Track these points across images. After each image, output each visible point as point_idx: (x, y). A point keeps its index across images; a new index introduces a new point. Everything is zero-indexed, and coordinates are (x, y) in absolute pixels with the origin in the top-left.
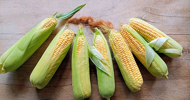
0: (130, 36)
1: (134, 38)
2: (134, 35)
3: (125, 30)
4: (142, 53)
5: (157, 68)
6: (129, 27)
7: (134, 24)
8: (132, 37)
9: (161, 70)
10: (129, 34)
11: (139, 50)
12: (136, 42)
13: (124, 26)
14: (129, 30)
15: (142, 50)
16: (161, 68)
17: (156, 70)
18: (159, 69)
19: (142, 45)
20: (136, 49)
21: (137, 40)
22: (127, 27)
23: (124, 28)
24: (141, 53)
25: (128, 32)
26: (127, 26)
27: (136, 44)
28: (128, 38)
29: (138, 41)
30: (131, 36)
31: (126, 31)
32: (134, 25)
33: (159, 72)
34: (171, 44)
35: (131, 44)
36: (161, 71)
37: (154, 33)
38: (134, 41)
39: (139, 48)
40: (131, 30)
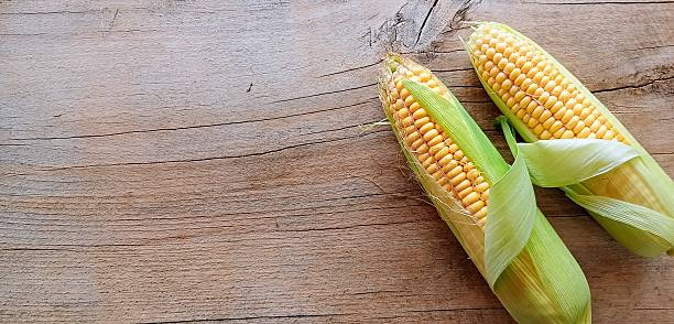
0: (422, 125)
1: (439, 137)
2: (444, 124)
3: (404, 91)
4: (474, 213)
5: (535, 293)
6: (425, 80)
7: (493, 50)
8: (435, 131)
9: (556, 306)
10: (421, 111)
11: (460, 194)
14: (426, 93)
15: (474, 195)
16: (552, 297)
18: (543, 300)
19: (475, 172)
20: (444, 189)
21: (454, 146)
22: (415, 79)
23: (400, 84)
24: (467, 212)
25: (416, 104)
26: (417, 74)
27: (448, 166)
28: (416, 133)
29: (459, 153)
30: (431, 124)
31: (410, 98)
32: (492, 56)
33: (545, 313)
34: (646, 185)
35: (427, 162)
36: (551, 311)
37: (578, 113)
38: (442, 148)
39: (459, 187)
40: (434, 96)
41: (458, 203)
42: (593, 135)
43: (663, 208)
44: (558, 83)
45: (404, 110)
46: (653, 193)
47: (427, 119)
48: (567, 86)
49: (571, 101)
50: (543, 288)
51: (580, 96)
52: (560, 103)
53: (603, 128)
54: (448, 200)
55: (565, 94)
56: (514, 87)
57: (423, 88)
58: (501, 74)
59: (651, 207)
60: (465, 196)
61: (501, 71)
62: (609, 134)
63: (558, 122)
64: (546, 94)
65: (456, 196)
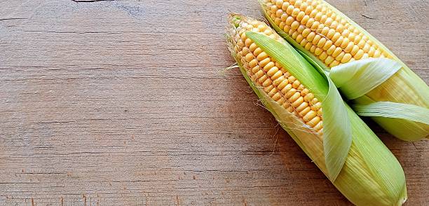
0: (265, 65)
1: (280, 72)
2: (282, 61)
3: (248, 40)
5: (367, 182)
6: (262, 30)
8: (275, 68)
9: (384, 189)
10: (263, 54)
11: (300, 114)
12: (289, 86)
13: (244, 25)
14: (264, 40)
15: (311, 113)
16: (380, 183)
17: (366, 191)
18: (373, 185)
19: (310, 95)
20: (288, 111)
21: (292, 78)
22: (255, 30)
23: (244, 35)
24: (308, 126)
25: (259, 49)
26: (255, 26)
27: (289, 94)
28: (261, 72)
29: (297, 82)
30: (272, 63)
31: (253, 45)
32: (281, 5)
33: (376, 195)
34: (410, 87)
35: (272, 92)
36: (381, 194)
37: (352, 40)
38: (283, 80)
39: (299, 108)
40: (272, 41)
41: (300, 120)
42: (366, 55)
43: (424, 103)
44: (334, 19)
45: (250, 55)
46: (416, 93)
47: (268, 59)
48: (340, 20)
49: (345, 32)
50: (373, 177)
51: (351, 27)
52: (338, 34)
53: (372, 49)
54: (291, 119)
55: (340, 26)
56: (301, 26)
57: (263, 36)
58: (290, 18)
59: (415, 104)
60: (304, 115)
61: (289, 15)
62: (377, 52)
63: (339, 49)
64: (326, 28)
65: (297, 115)
